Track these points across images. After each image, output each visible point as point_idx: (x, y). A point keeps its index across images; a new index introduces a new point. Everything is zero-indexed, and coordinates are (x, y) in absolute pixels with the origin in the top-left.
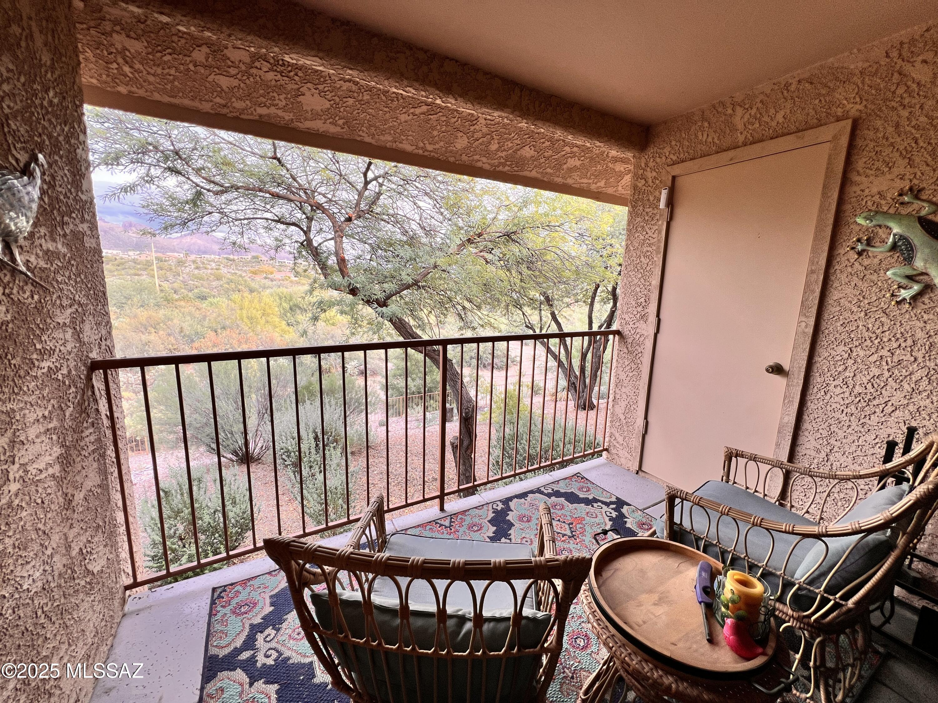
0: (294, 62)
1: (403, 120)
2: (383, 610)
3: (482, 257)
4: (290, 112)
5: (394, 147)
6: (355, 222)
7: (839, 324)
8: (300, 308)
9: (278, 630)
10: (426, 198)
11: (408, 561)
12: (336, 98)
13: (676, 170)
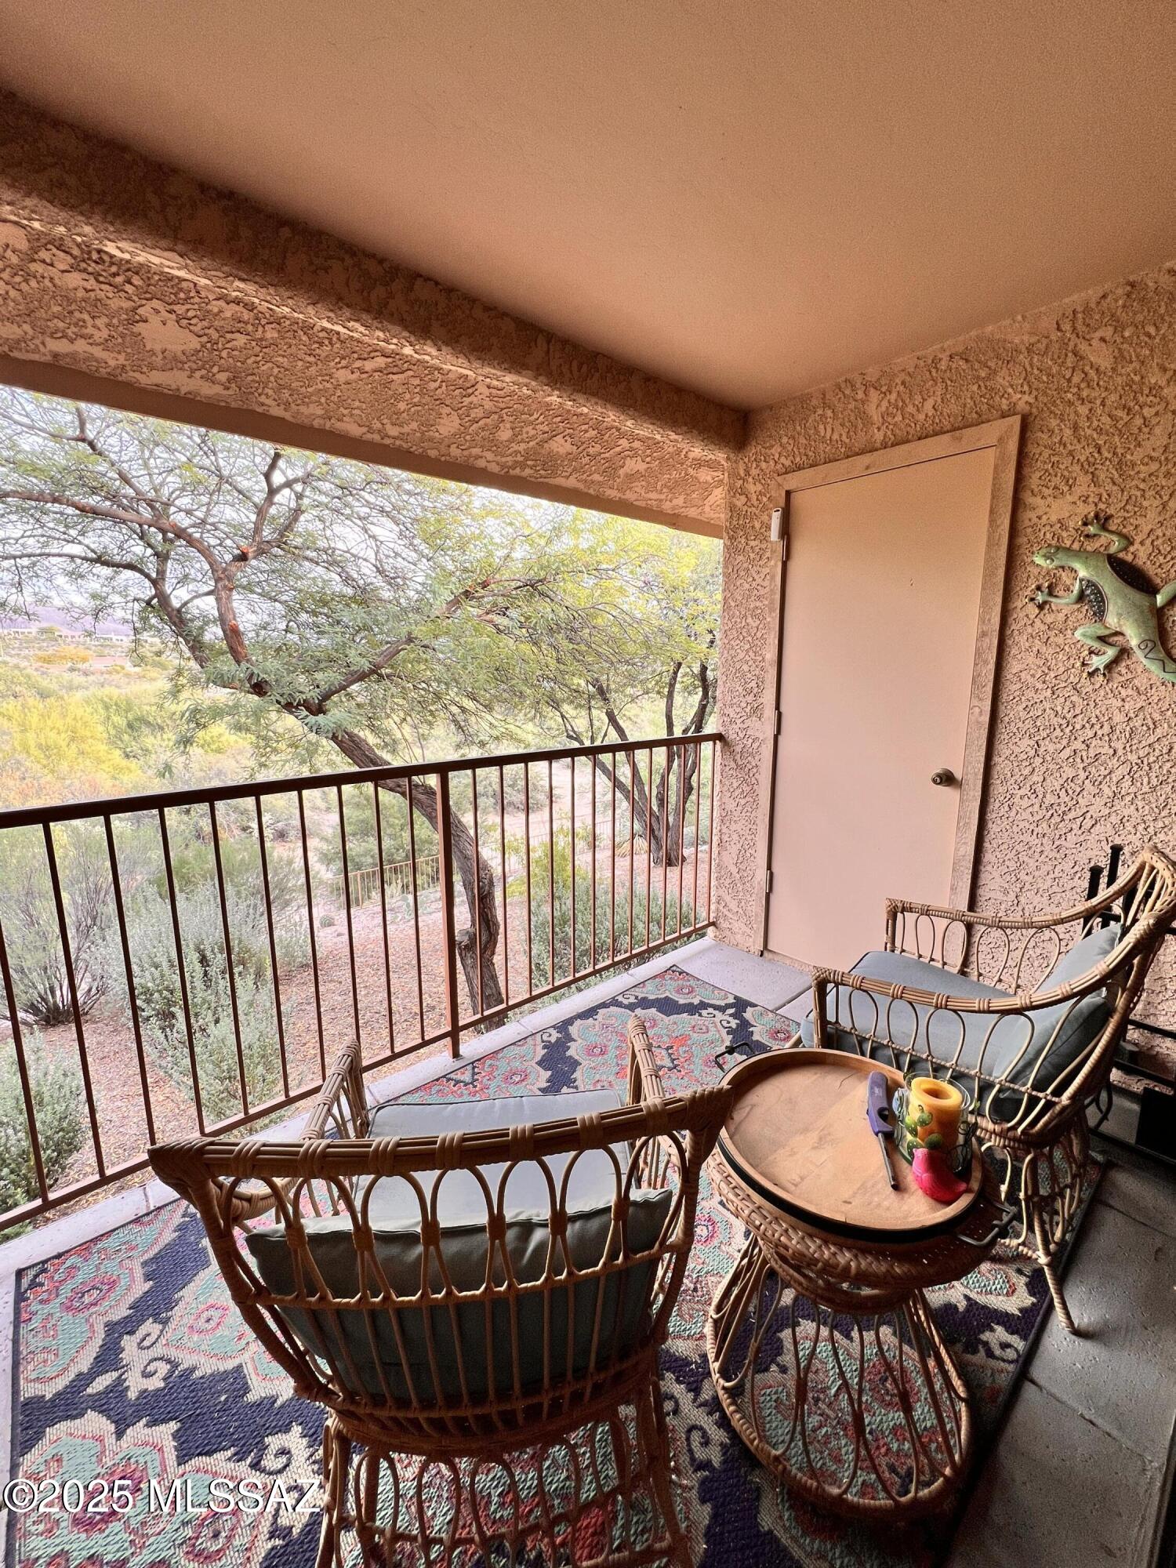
0: (127, 256)
1: (342, 380)
2: (389, 1238)
3: (491, 621)
4: (119, 352)
5: (327, 427)
6: (254, 562)
7: (1021, 708)
8: (148, 724)
9: (165, 1322)
10: (384, 520)
11: (435, 1142)
12: (211, 331)
13: (792, 482)
